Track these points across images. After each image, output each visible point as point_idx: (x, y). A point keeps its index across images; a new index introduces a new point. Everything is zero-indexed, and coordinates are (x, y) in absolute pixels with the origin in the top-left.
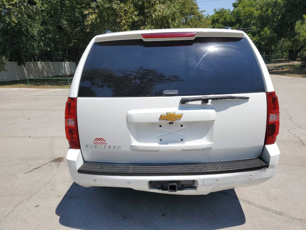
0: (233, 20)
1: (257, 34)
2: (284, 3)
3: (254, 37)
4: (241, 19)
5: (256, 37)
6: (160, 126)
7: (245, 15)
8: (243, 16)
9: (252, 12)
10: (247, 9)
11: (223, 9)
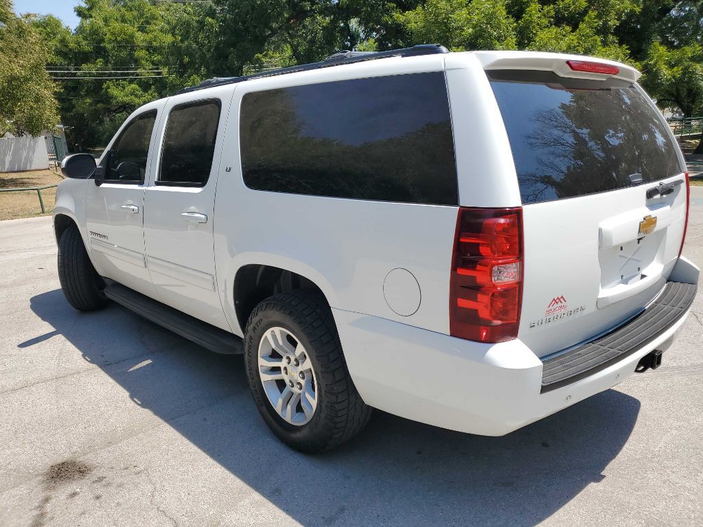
0: (87, 49)
1: (153, 87)
2: (220, 25)
3: (147, 92)
4: (104, 48)
5: (150, 92)
6: (622, 249)
7: (116, 39)
8: (110, 41)
9: (132, 36)
10: (117, 26)
11: (51, 17)
